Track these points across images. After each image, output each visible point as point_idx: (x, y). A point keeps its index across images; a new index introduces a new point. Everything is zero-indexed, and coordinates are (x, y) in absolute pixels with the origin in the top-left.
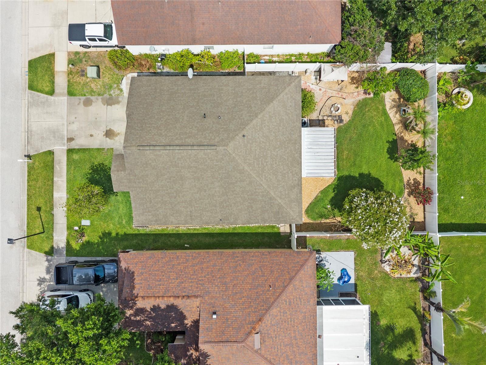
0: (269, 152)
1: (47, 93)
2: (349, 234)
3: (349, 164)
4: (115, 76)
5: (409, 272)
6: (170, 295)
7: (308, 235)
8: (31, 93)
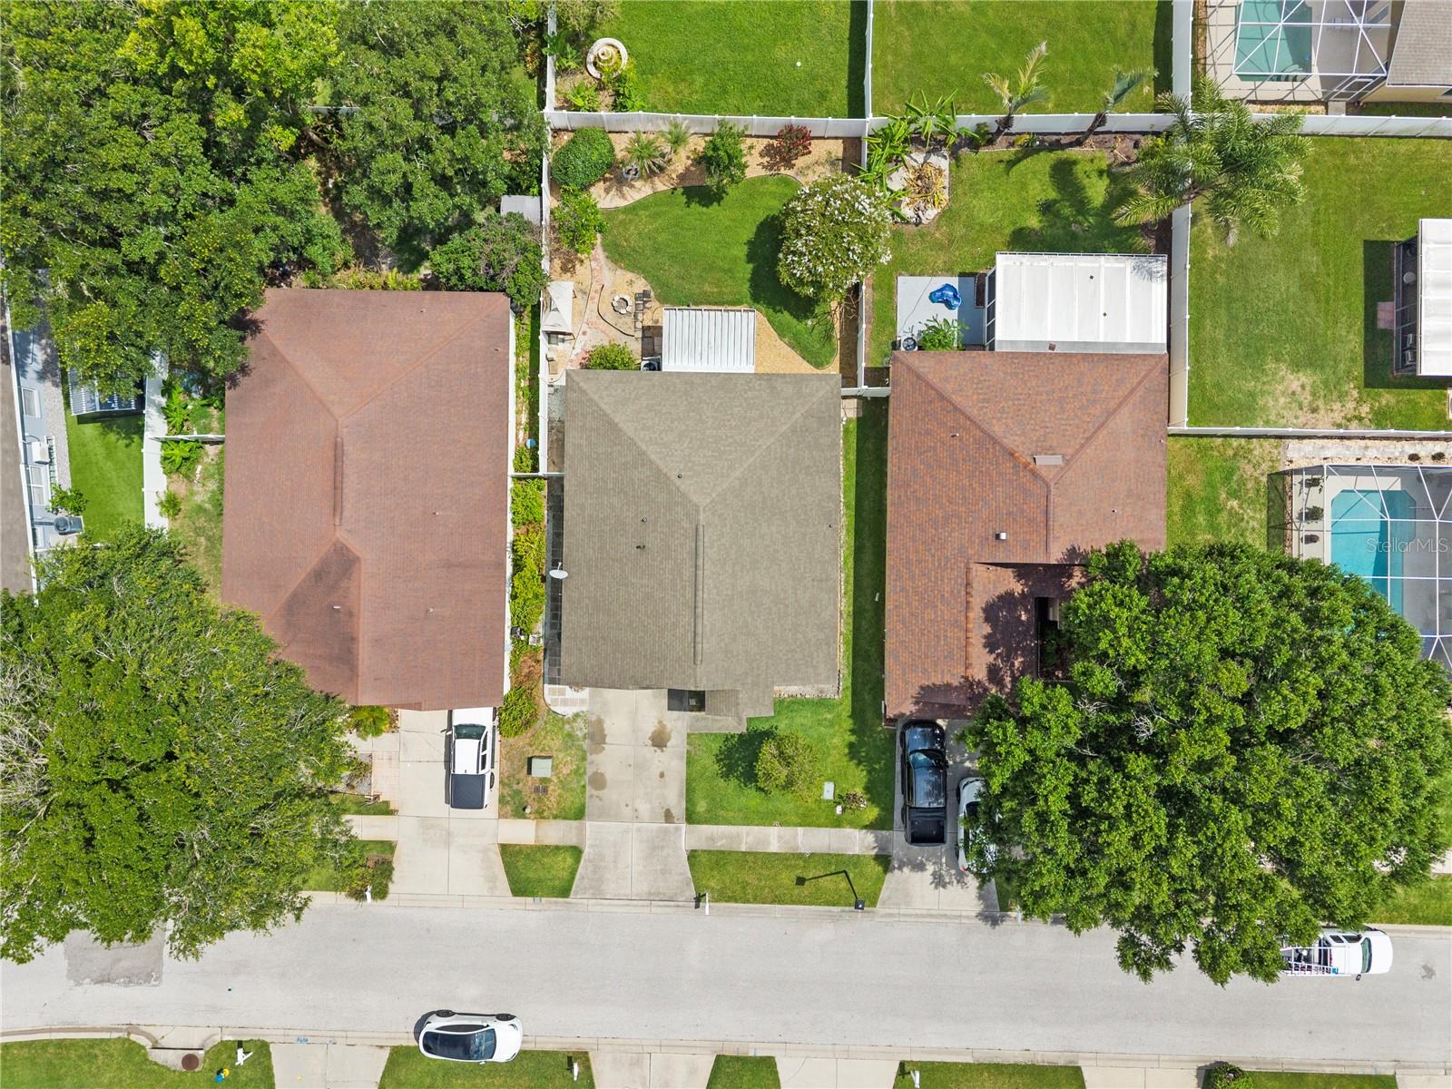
0: (708, 432)
1: (578, 861)
2: (864, 287)
3: (730, 282)
4: (548, 726)
5: (940, 172)
6: (963, 619)
7: (863, 365)
8: (577, 893)
